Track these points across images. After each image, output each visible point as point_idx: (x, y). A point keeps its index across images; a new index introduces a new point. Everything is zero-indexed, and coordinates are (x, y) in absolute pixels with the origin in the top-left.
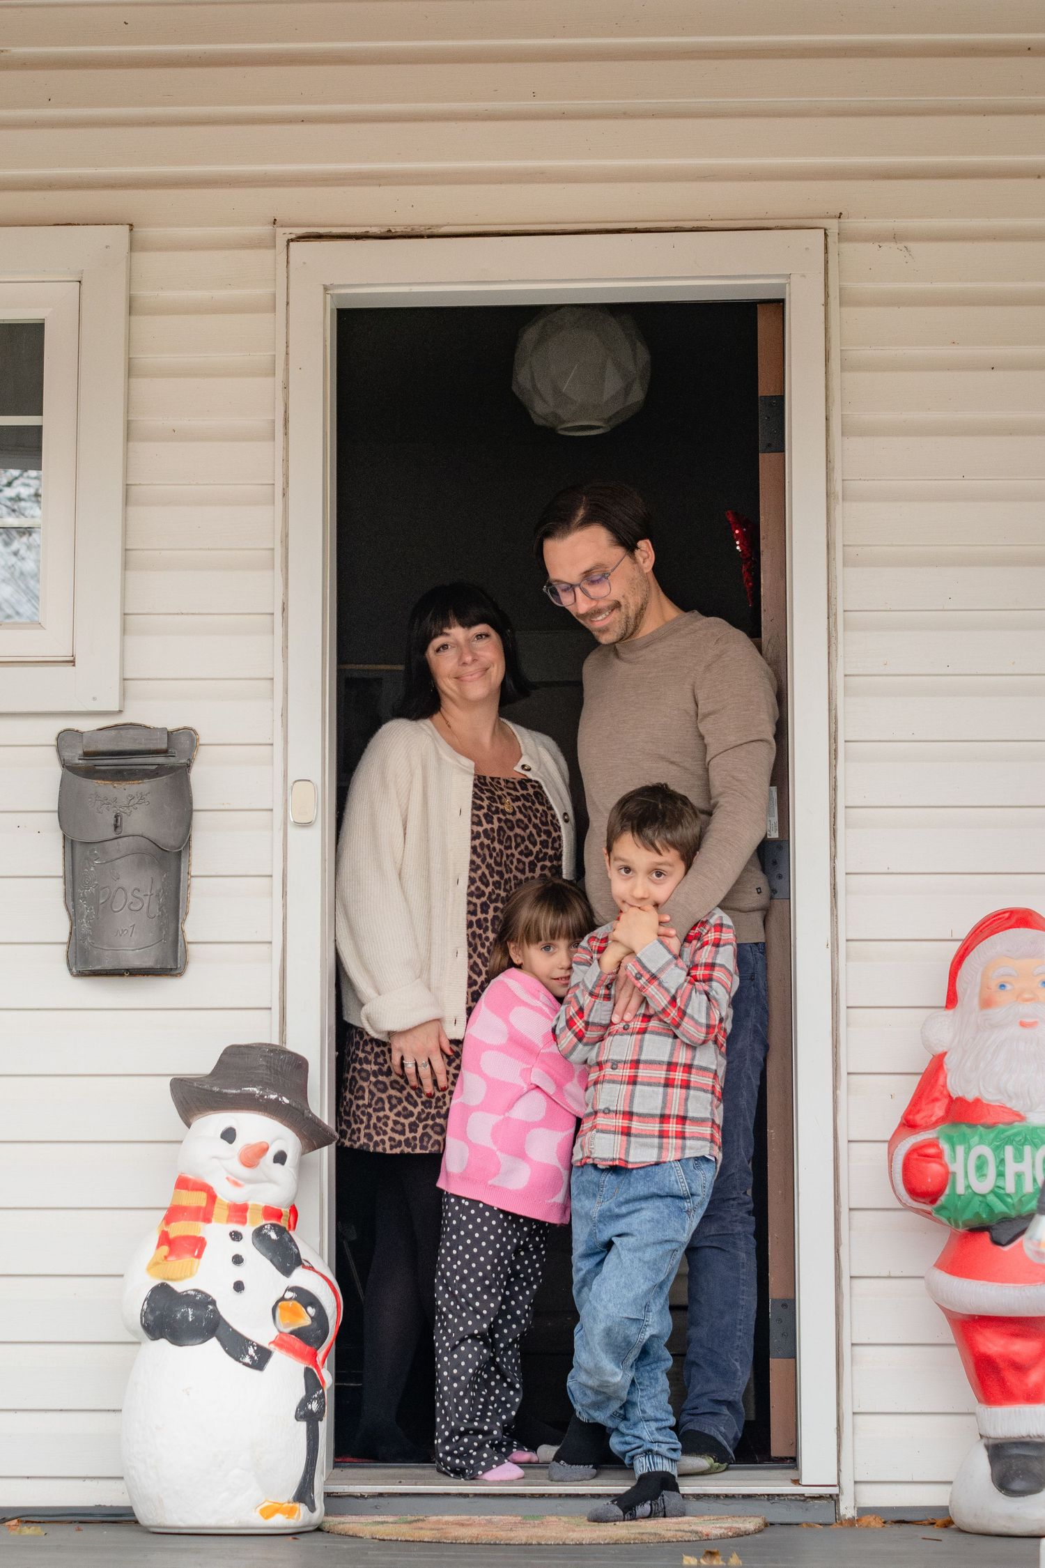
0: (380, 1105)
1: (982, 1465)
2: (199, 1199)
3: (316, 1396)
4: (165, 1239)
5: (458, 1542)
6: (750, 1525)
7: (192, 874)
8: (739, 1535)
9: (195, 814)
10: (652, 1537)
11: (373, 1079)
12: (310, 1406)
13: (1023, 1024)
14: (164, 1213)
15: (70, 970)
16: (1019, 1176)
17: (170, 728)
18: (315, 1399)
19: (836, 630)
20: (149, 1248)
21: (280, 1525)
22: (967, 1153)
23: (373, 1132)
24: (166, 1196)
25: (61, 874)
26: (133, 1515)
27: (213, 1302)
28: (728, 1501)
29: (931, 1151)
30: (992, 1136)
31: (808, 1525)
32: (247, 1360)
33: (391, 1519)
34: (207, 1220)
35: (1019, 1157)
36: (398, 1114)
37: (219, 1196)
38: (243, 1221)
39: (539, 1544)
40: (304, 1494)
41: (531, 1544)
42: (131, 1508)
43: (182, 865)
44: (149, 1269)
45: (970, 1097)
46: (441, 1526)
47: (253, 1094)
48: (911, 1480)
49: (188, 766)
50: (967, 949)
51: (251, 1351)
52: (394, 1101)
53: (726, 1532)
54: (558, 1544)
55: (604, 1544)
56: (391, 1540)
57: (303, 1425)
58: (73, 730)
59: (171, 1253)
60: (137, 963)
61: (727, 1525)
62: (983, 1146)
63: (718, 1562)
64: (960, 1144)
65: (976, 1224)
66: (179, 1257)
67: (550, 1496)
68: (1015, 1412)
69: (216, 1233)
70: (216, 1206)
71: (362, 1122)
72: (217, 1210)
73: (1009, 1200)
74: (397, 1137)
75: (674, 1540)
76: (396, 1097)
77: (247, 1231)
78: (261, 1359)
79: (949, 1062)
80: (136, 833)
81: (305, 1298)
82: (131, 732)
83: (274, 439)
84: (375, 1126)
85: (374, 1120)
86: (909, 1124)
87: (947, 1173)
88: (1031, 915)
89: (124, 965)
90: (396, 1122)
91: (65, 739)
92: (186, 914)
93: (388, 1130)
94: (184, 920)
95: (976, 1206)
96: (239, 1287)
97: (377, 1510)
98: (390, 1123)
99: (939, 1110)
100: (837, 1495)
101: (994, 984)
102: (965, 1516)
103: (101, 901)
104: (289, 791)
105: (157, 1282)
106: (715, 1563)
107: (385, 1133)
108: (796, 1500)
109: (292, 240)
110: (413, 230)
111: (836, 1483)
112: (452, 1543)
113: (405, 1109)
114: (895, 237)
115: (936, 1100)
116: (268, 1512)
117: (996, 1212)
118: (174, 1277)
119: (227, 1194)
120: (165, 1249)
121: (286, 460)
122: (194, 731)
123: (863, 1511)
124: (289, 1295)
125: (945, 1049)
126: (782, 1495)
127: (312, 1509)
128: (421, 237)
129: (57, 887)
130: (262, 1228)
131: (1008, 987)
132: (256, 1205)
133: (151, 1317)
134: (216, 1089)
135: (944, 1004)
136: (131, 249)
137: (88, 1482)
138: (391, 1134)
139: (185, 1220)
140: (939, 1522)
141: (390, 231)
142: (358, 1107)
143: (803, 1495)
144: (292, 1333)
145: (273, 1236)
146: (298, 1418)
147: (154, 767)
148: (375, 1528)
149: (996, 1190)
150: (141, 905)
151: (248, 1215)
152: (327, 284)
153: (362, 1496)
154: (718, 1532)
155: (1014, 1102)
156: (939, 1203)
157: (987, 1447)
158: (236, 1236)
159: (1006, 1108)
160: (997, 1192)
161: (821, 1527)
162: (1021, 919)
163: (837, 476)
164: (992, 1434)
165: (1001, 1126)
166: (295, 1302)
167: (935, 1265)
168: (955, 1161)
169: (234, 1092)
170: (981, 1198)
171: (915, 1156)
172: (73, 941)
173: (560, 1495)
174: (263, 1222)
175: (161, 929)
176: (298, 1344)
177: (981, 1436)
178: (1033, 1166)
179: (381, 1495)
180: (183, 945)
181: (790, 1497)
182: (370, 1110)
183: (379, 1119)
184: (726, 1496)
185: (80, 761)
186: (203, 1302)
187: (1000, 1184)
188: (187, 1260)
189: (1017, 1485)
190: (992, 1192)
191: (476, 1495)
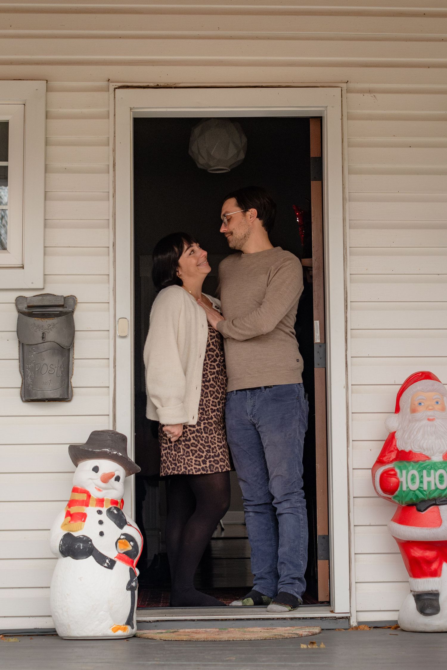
0: (188, 454)
1: (412, 603)
2: (84, 497)
3: (134, 580)
4: (68, 514)
5: (199, 640)
6: (317, 630)
7: (75, 358)
8: (313, 635)
9: (76, 332)
10: (279, 637)
11: (183, 443)
12: (132, 584)
13: (429, 420)
14: (67, 503)
15: (22, 399)
16: (429, 483)
17: (65, 296)
18: (134, 581)
19: (346, 256)
20: (62, 518)
21: (120, 635)
22: (407, 473)
23: (187, 466)
24: (68, 496)
25: (18, 358)
26: (56, 631)
27: (91, 541)
28: (304, 620)
29: (392, 473)
30: (417, 466)
31: (339, 630)
32: (106, 565)
33: (164, 631)
34: (87, 505)
35: (429, 475)
36: (196, 457)
37: (92, 495)
38: (102, 506)
39: (233, 640)
40: (129, 622)
41: (230, 641)
42: (55, 629)
43: (70, 354)
44: (62, 527)
45: (407, 450)
46: (189, 634)
47: (107, 452)
48: (379, 610)
49: (73, 312)
50: (404, 388)
51: (107, 561)
52: (194, 452)
53: (308, 633)
54: (241, 640)
55: (261, 640)
56: (169, 640)
57: (129, 592)
58: (22, 296)
59: (72, 520)
60: (52, 396)
61: (307, 630)
62: (414, 470)
63: (315, 646)
64: (404, 469)
65: (410, 503)
66: (75, 521)
67: (229, 620)
68: (426, 581)
69: (91, 511)
70: (90, 500)
71: (181, 462)
72: (91, 501)
73: (425, 493)
74: (198, 467)
75: (289, 637)
76: (194, 450)
77: (104, 510)
78: (111, 565)
79: (397, 436)
80: (51, 341)
81: (129, 538)
82: (48, 297)
83: (109, 173)
84: (187, 463)
85: (186, 461)
86: (380, 461)
87: (399, 482)
88: (430, 374)
89: (47, 397)
90: (196, 461)
91: (19, 300)
92: (72, 375)
93: (193, 464)
94: (71, 378)
95: (411, 495)
96: (102, 534)
97: (156, 627)
98: (194, 462)
99: (393, 456)
100: (349, 617)
101: (416, 403)
102: (405, 624)
103: (36, 370)
104: (117, 323)
105: (66, 532)
106: (314, 647)
107: (192, 466)
108: (332, 619)
109: (116, 88)
110: (168, 84)
111: (349, 612)
112: (196, 641)
113: (199, 454)
114: (370, 91)
115: (392, 451)
116: (115, 630)
117: (420, 497)
118: (73, 530)
119: (95, 494)
120: (69, 518)
121: (114, 182)
122: (75, 297)
123: (360, 623)
124: (122, 537)
125: (395, 430)
126: (327, 617)
127: (133, 628)
128: (171, 88)
129: (16, 364)
130: (110, 509)
131: (422, 404)
132: (108, 499)
133: (64, 547)
134: (90, 450)
135: (394, 411)
136: (47, 91)
137: (31, 618)
138: (194, 466)
139: (77, 506)
140: (393, 627)
141: (158, 85)
142: (179, 456)
143: (335, 617)
144: (124, 553)
145: (115, 512)
146: (127, 589)
147: (58, 312)
148: (161, 635)
149: (419, 488)
150: (54, 371)
151: (104, 503)
152: (132, 107)
153: (150, 622)
154: (306, 633)
155: (426, 452)
156: (395, 494)
157: (414, 596)
158: (100, 512)
159: (423, 454)
160: (420, 489)
161: (344, 630)
162: (427, 376)
163: (347, 191)
164: (416, 590)
165: (421, 462)
166: (125, 540)
167: (391, 520)
168: (402, 477)
169: (98, 451)
170: (413, 492)
171: (385, 475)
172: (23, 387)
173: (234, 619)
174: (111, 506)
175: (62, 382)
176: (126, 558)
177: (411, 591)
178: (435, 478)
179: (158, 621)
180: (71, 389)
181: (330, 618)
182: (184, 457)
183: (188, 460)
184: (303, 618)
185: (26, 310)
186: (87, 540)
187: (421, 486)
188: (79, 523)
189: (428, 611)
190: (418, 489)
191: (198, 620)
